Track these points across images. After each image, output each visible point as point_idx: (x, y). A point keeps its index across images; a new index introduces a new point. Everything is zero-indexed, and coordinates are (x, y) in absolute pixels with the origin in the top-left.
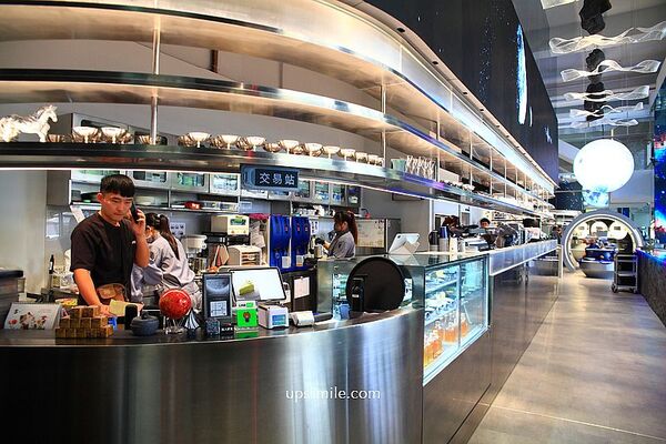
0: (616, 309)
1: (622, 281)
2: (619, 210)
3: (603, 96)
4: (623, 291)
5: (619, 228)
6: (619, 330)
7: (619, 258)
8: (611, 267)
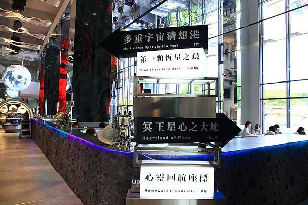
0: (22, 147)
1: (24, 133)
2: (23, 100)
3: (20, 44)
4: (25, 138)
5: (23, 108)
6: (22, 156)
7: (23, 122)
8: (19, 127)
